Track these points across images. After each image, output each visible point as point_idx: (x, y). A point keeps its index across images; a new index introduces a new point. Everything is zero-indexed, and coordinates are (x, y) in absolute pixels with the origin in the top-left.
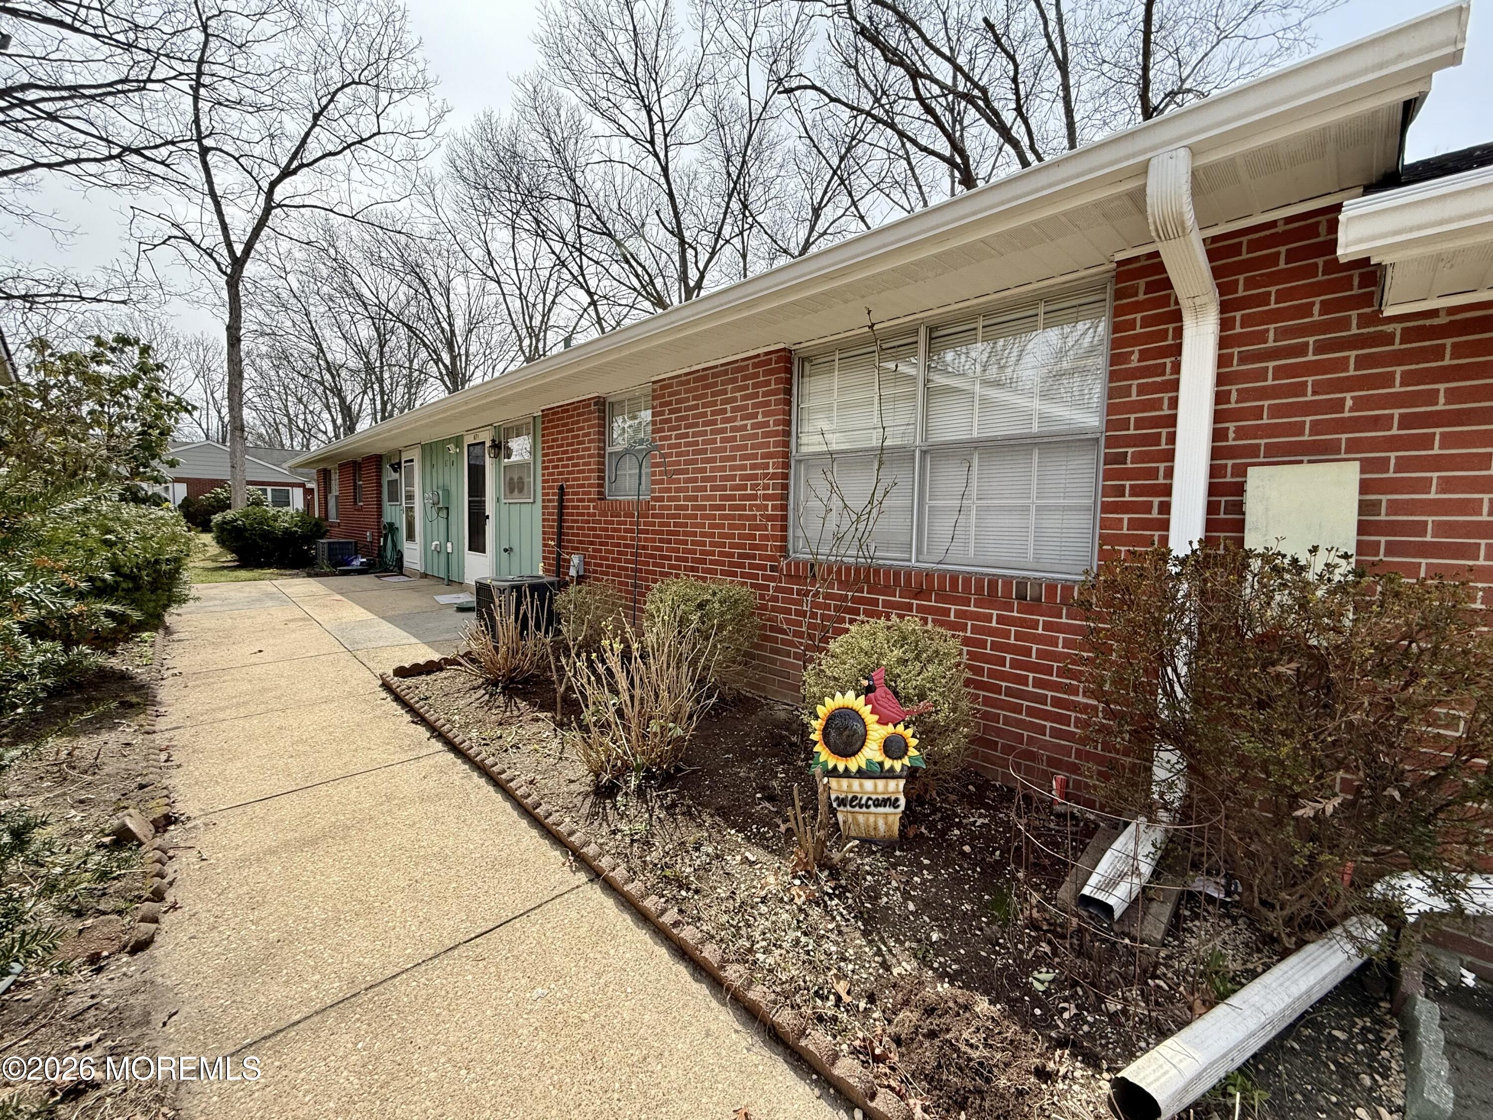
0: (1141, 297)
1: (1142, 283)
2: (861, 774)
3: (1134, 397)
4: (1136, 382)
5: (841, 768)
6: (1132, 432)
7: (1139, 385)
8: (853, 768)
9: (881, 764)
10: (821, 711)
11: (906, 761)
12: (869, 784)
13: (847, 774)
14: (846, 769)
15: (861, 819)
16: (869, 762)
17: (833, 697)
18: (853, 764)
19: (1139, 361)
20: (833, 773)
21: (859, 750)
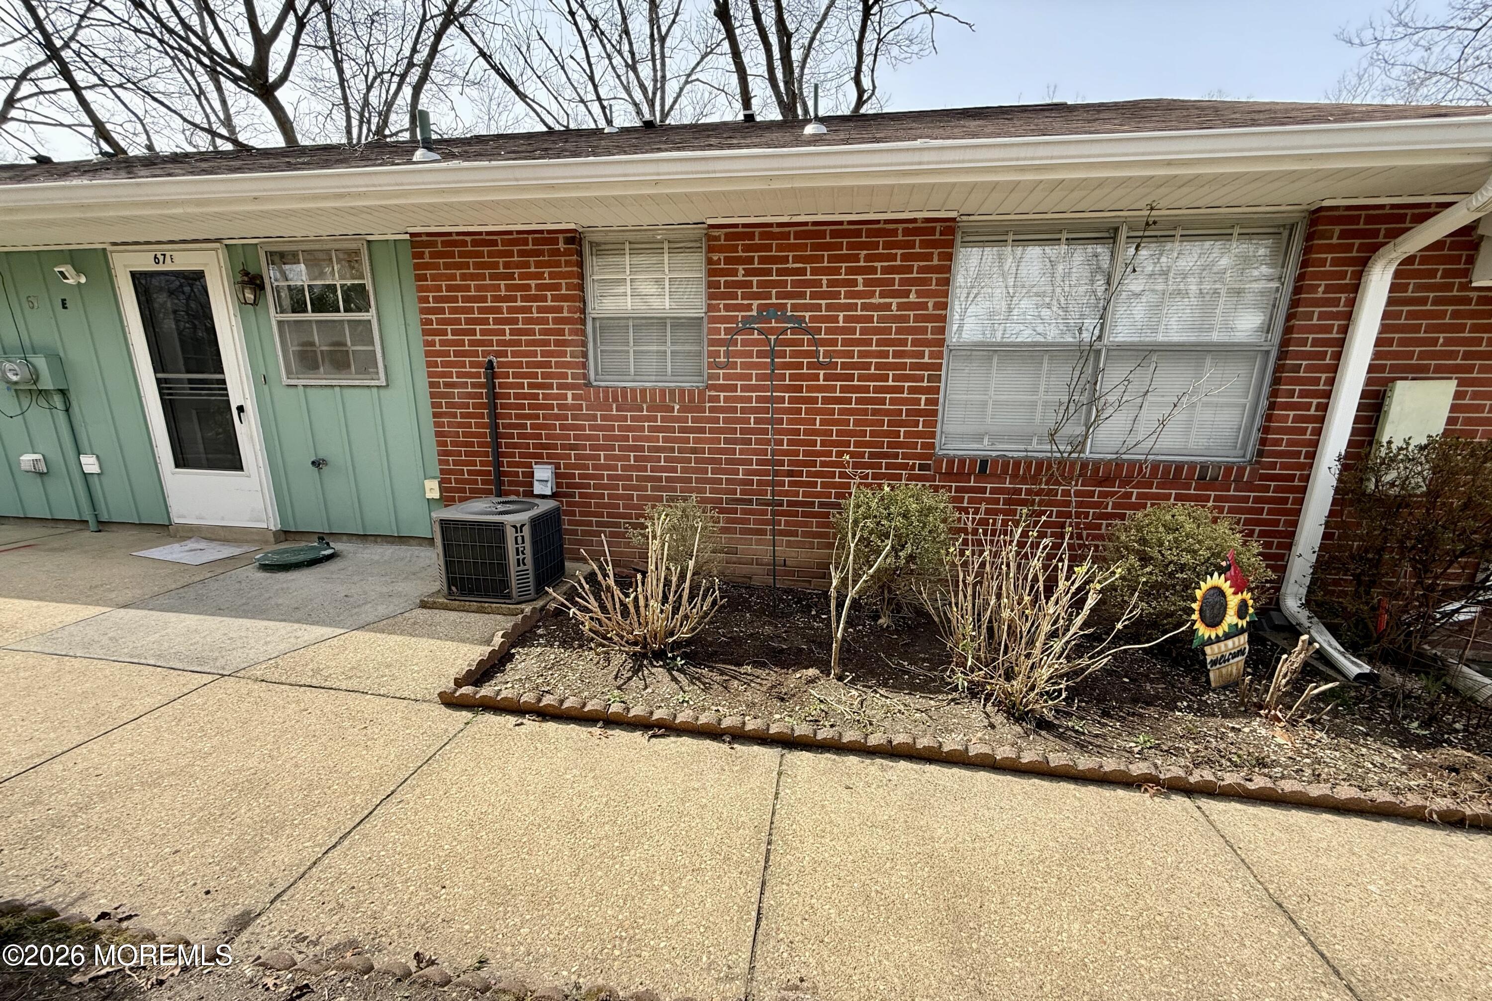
0: (1335, 241)
1: (1337, 229)
2: (1227, 636)
3: (1315, 322)
4: (1318, 310)
5: (1213, 637)
6: (1308, 348)
7: (1320, 312)
8: (1221, 634)
9: (1237, 625)
10: (1199, 594)
11: (1248, 619)
12: (1230, 643)
13: (1218, 639)
14: (1217, 636)
15: (1224, 671)
16: (1230, 626)
17: (1205, 581)
18: (1220, 631)
19: (1324, 293)
20: (1210, 642)
21: (1223, 619)
